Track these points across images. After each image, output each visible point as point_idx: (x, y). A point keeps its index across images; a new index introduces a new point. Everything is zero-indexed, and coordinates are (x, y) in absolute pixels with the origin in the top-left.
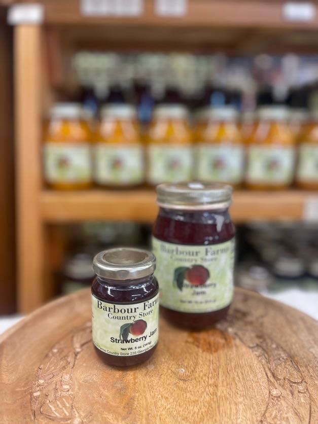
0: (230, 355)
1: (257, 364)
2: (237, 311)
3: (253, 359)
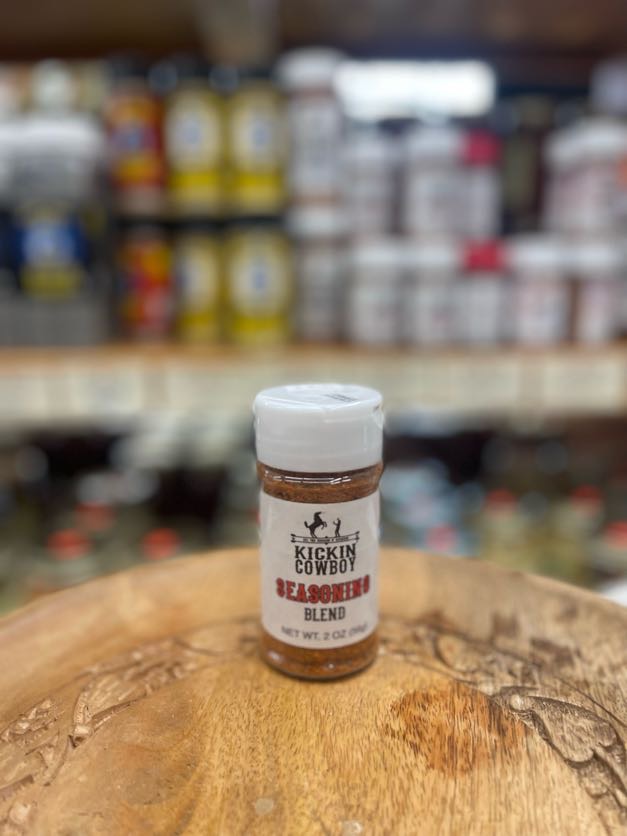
0: (509, 785)
1: (589, 826)
2: (542, 644)
3: (579, 805)
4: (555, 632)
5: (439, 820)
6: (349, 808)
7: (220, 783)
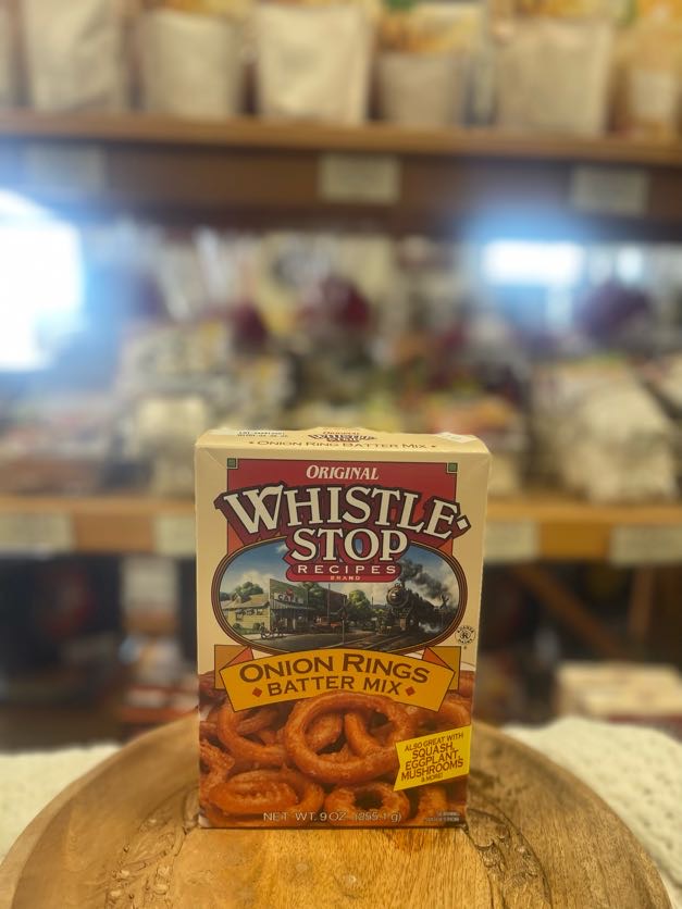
0: (441, 858)
1: (481, 881)
3: (478, 870)
4: (486, 765)
5: (399, 876)
6: (349, 869)
7: (275, 855)
